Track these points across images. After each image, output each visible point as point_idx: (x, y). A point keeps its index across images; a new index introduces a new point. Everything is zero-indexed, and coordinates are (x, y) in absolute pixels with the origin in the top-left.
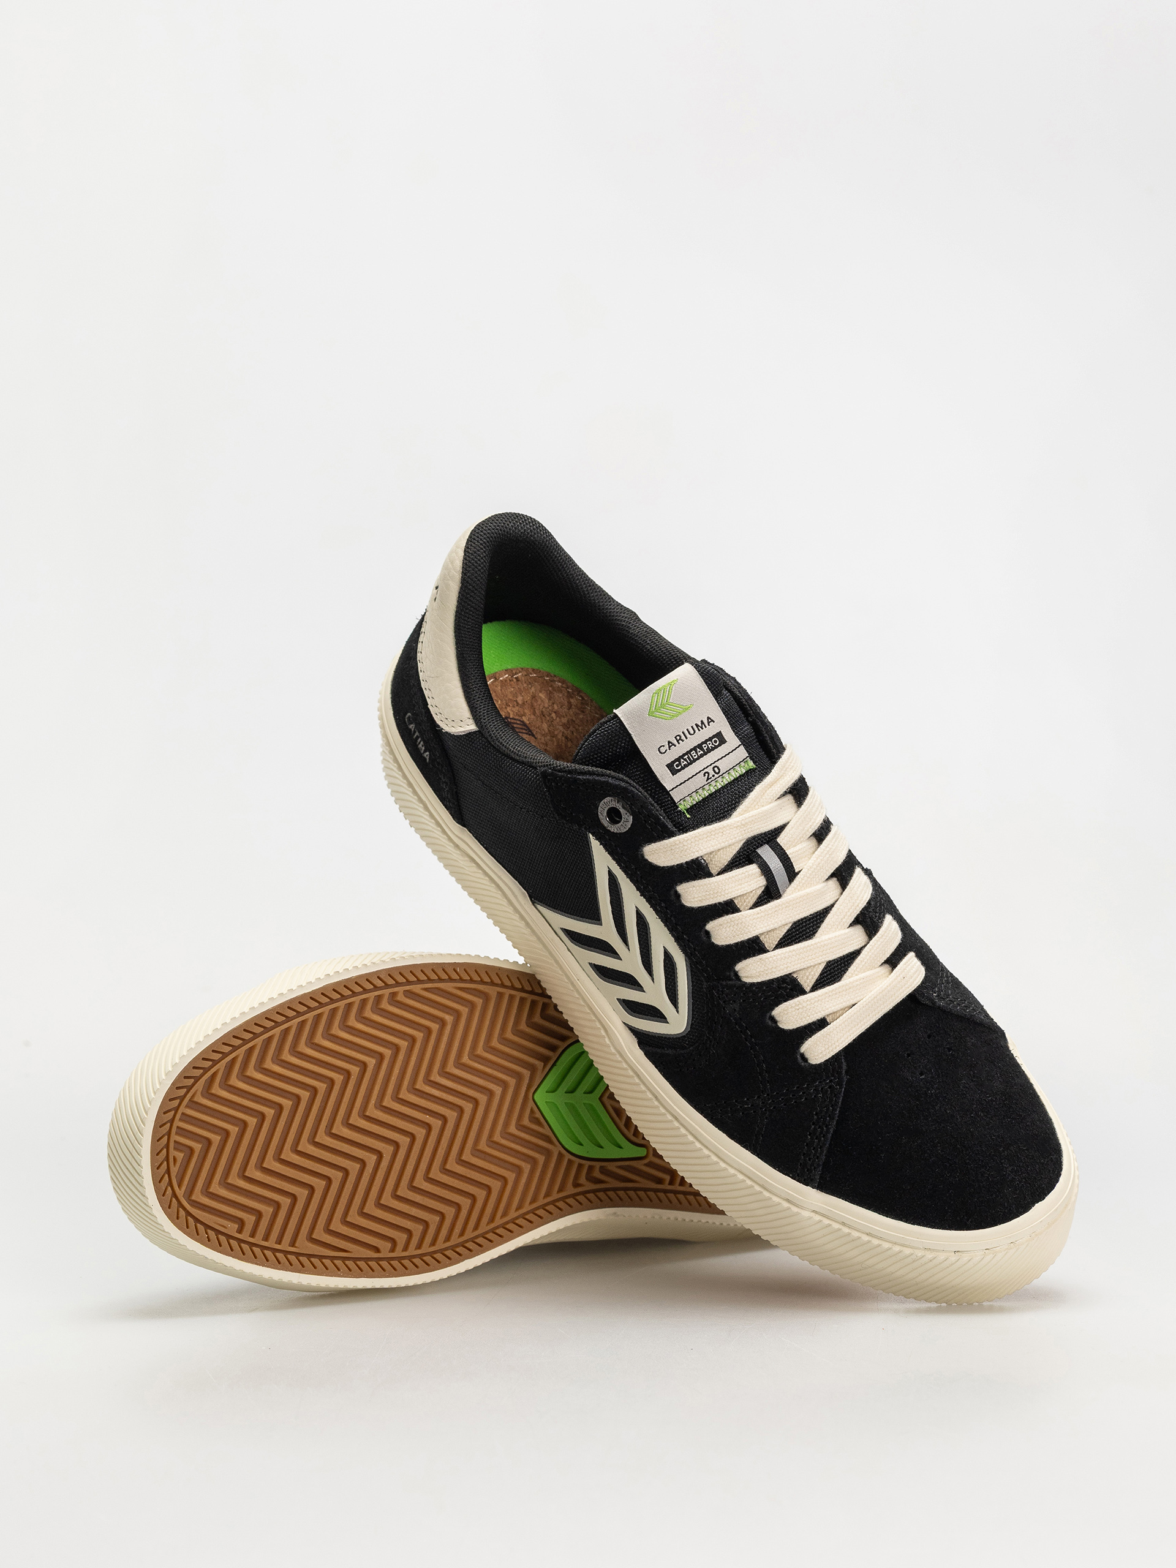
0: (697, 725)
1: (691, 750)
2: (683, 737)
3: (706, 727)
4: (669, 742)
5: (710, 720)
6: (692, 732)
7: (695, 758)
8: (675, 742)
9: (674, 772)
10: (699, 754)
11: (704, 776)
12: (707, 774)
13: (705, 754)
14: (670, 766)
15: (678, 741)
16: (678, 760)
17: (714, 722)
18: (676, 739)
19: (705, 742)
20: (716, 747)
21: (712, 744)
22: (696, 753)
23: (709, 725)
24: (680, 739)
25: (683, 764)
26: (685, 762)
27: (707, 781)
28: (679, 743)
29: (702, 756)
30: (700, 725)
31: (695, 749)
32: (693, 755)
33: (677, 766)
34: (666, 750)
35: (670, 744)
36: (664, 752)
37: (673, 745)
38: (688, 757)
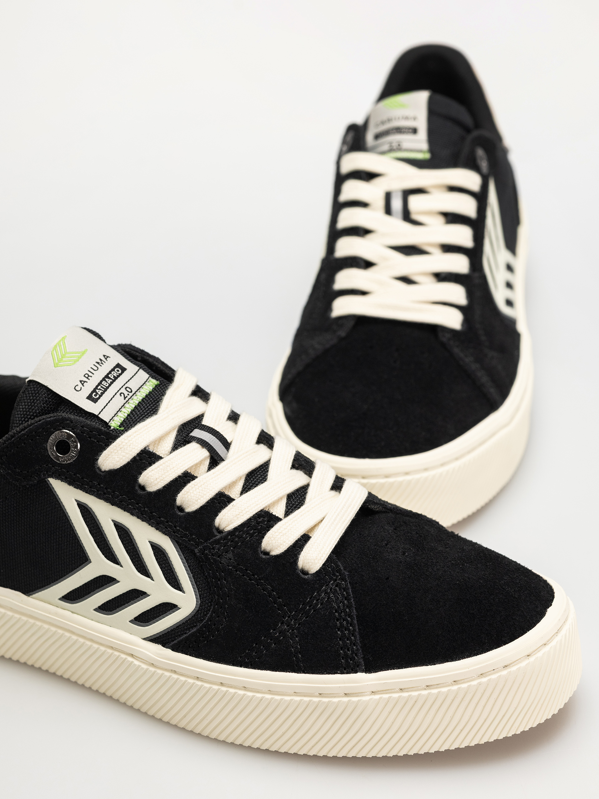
0: (98, 363)
1: (101, 382)
2: (90, 374)
3: (105, 362)
4: (81, 381)
5: (106, 357)
6: (96, 368)
7: (107, 386)
8: (85, 379)
9: (95, 401)
10: (109, 382)
11: (121, 396)
12: (122, 395)
13: (114, 381)
14: (90, 398)
15: (87, 378)
16: (94, 391)
17: (110, 357)
18: (86, 377)
19: (110, 372)
20: (120, 374)
21: (116, 373)
22: (106, 382)
23: (107, 361)
24: (89, 376)
25: (99, 393)
26: (101, 391)
27: (125, 399)
28: (89, 379)
29: (112, 383)
30: (100, 362)
31: (104, 379)
32: (105, 384)
33: (95, 395)
34: (81, 388)
35: (83, 382)
36: (80, 389)
37: (85, 382)
38: (102, 387)
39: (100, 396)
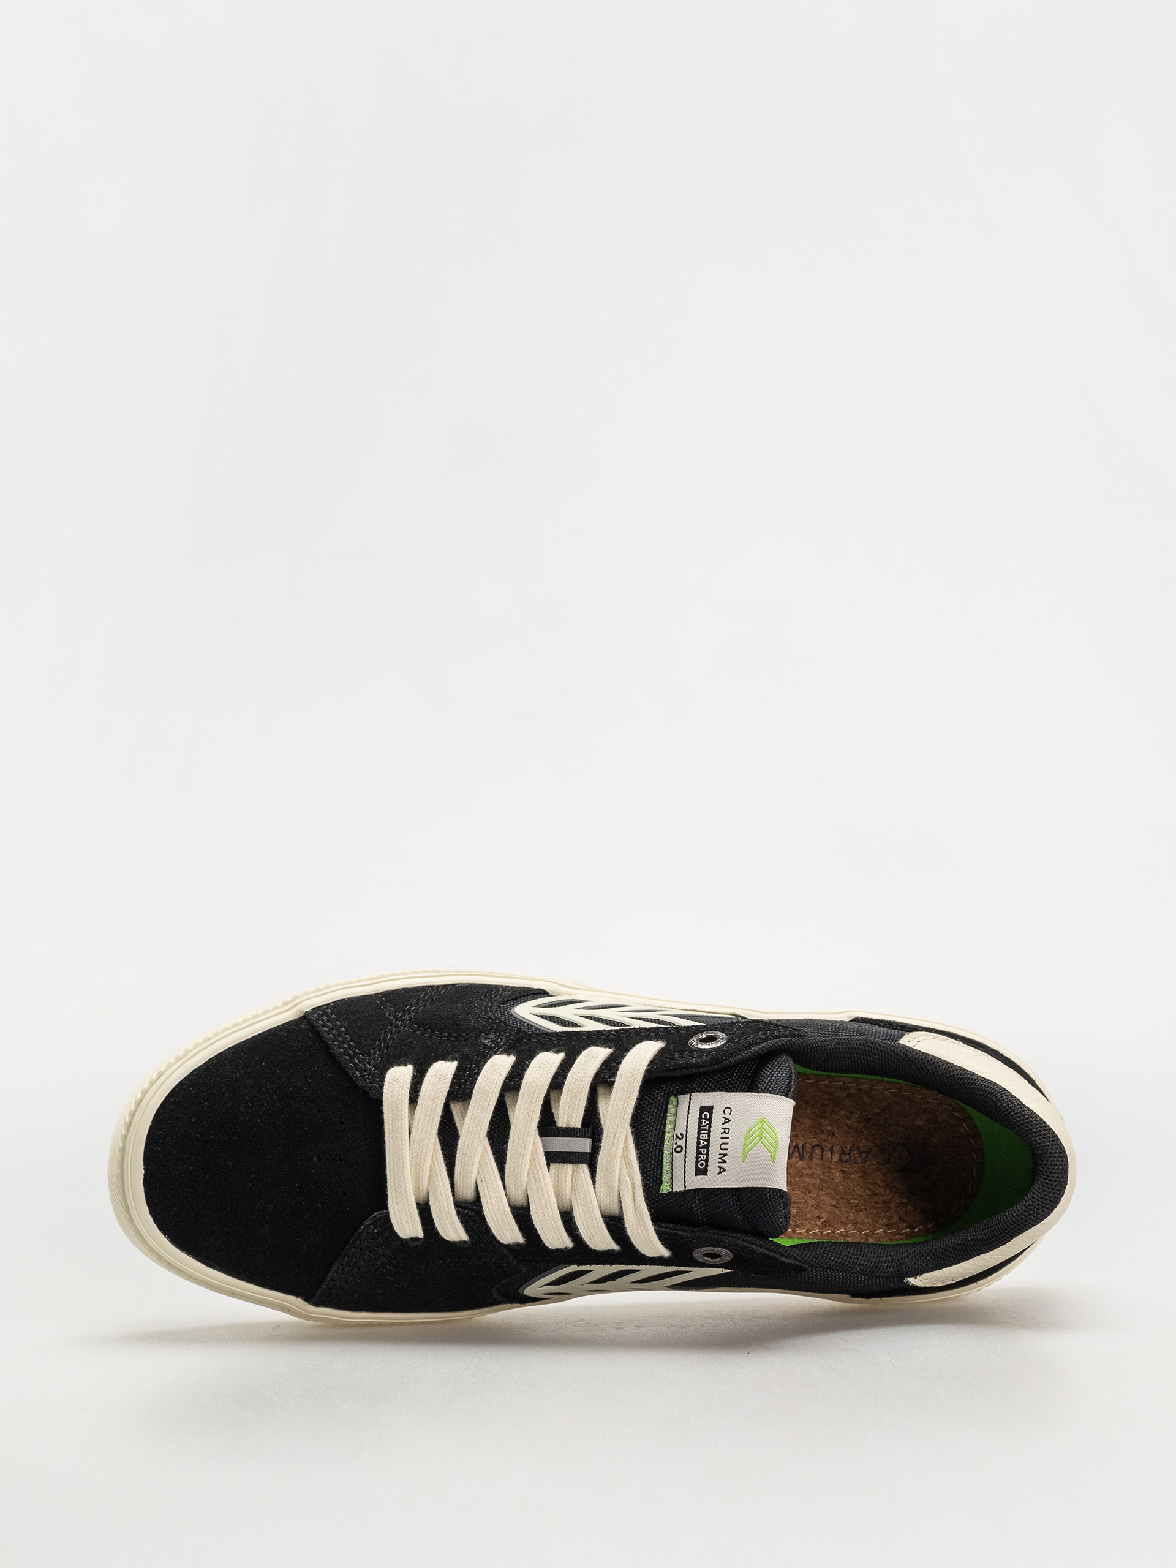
0: (725, 1155)
2: (724, 1135)
3: (719, 1163)
4: (729, 1121)
5: (722, 1170)
6: (723, 1146)
7: (701, 1136)
8: (726, 1126)
9: (703, 1109)
10: (702, 1141)
11: (682, 1134)
12: (680, 1137)
13: (698, 1147)
14: (710, 1109)
15: (725, 1129)
16: (710, 1120)
17: (718, 1174)
18: (727, 1129)
19: (707, 1154)
20: (697, 1162)
21: (702, 1160)
22: (704, 1140)
23: (718, 1167)
24: (725, 1132)
25: (703, 1120)
26: (703, 1124)
27: (676, 1135)
28: (722, 1129)
29: (698, 1143)
30: (724, 1158)
31: (708, 1141)
32: (704, 1135)
33: (706, 1115)
34: (725, 1114)
35: (727, 1121)
36: (725, 1111)
37: (725, 1123)
38: (705, 1130)
39: (700, 1118)
